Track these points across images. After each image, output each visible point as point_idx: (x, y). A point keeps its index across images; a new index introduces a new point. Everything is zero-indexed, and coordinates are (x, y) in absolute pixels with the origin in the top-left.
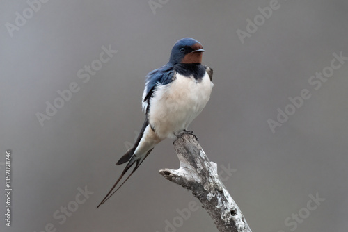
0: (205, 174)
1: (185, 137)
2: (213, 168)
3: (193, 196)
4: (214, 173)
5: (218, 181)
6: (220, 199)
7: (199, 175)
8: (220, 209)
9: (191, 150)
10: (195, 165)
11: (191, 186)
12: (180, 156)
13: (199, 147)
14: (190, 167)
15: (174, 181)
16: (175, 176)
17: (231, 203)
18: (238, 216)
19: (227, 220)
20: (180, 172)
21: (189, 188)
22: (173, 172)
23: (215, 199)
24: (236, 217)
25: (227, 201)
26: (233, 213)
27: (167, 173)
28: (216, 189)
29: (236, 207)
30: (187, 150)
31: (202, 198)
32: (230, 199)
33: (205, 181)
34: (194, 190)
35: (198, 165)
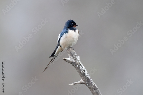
0: (76, 59)
1: (70, 49)
2: (78, 58)
3: (73, 66)
4: (79, 59)
5: (80, 61)
6: (80, 67)
7: (74, 60)
8: (80, 70)
9: (72, 52)
10: (73, 57)
11: (72, 63)
12: (69, 54)
13: (74, 52)
14: (72, 58)
15: (67, 62)
16: (67, 60)
17: (84, 68)
18: (86, 72)
19: (83, 73)
20: (69, 59)
21: (71, 64)
22: (67, 59)
23: (79, 67)
24: (85, 72)
25: (82, 67)
26: (84, 71)
27: (65, 59)
28: (79, 64)
29: (85, 69)
30: (71, 52)
31: (75, 66)
32: (83, 67)
33: (76, 62)
34: (73, 64)
35: (74, 57)
